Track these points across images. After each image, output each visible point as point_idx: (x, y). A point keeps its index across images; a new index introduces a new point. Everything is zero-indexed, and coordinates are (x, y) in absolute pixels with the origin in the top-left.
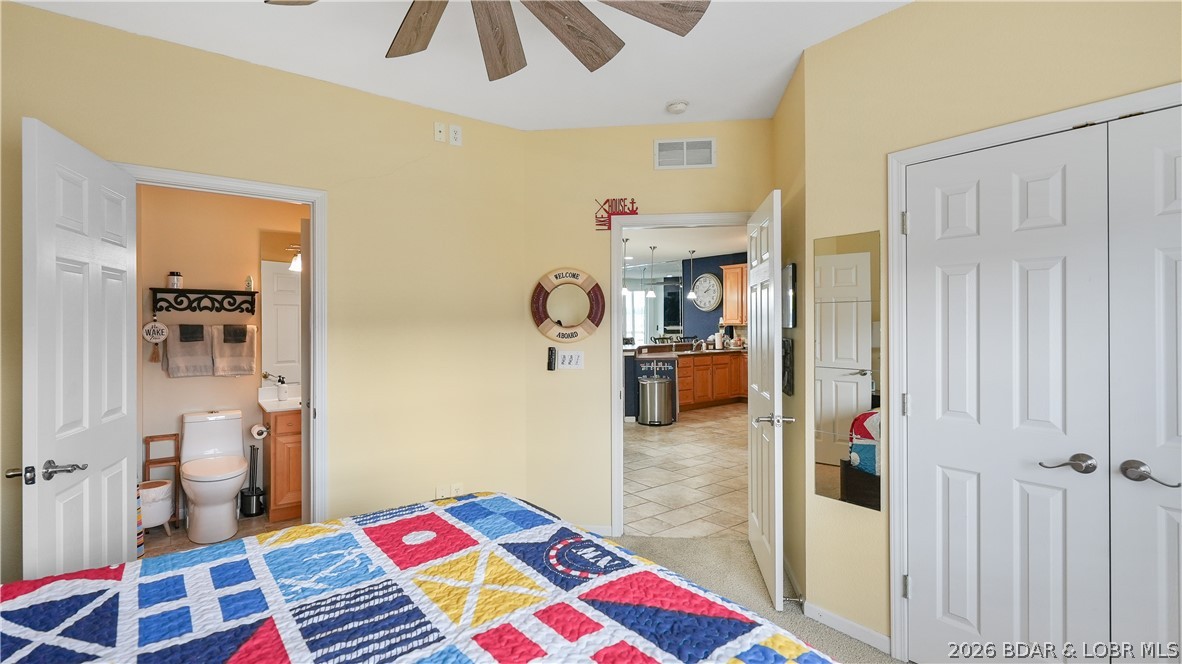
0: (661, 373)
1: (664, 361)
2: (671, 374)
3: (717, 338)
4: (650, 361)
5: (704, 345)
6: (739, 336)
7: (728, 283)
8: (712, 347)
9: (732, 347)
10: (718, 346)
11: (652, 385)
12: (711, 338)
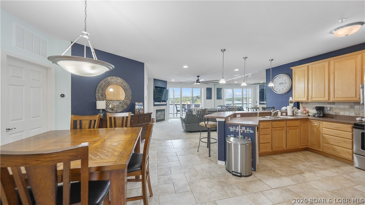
0: (244, 135)
1: (247, 126)
2: (252, 136)
3: (289, 109)
4: (236, 125)
5: (279, 113)
6: (304, 108)
7: (296, 77)
8: (285, 114)
9: (299, 114)
10: (290, 113)
11: (236, 145)
12: (284, 108)
